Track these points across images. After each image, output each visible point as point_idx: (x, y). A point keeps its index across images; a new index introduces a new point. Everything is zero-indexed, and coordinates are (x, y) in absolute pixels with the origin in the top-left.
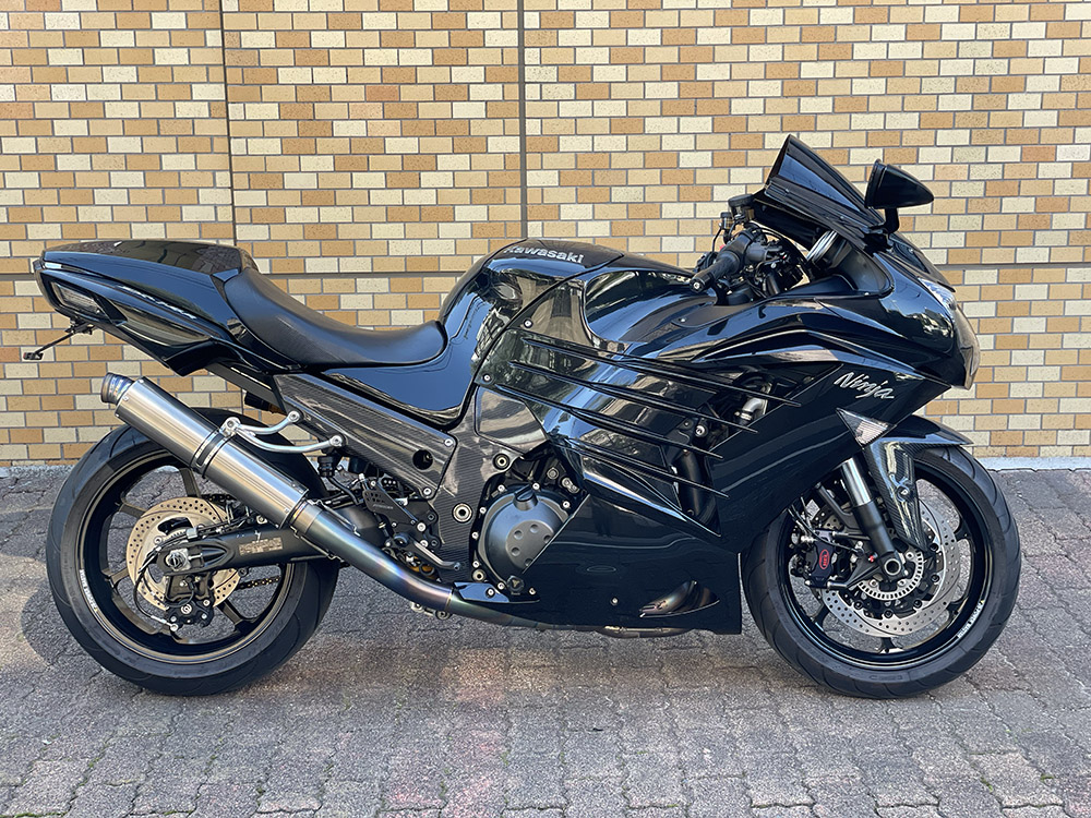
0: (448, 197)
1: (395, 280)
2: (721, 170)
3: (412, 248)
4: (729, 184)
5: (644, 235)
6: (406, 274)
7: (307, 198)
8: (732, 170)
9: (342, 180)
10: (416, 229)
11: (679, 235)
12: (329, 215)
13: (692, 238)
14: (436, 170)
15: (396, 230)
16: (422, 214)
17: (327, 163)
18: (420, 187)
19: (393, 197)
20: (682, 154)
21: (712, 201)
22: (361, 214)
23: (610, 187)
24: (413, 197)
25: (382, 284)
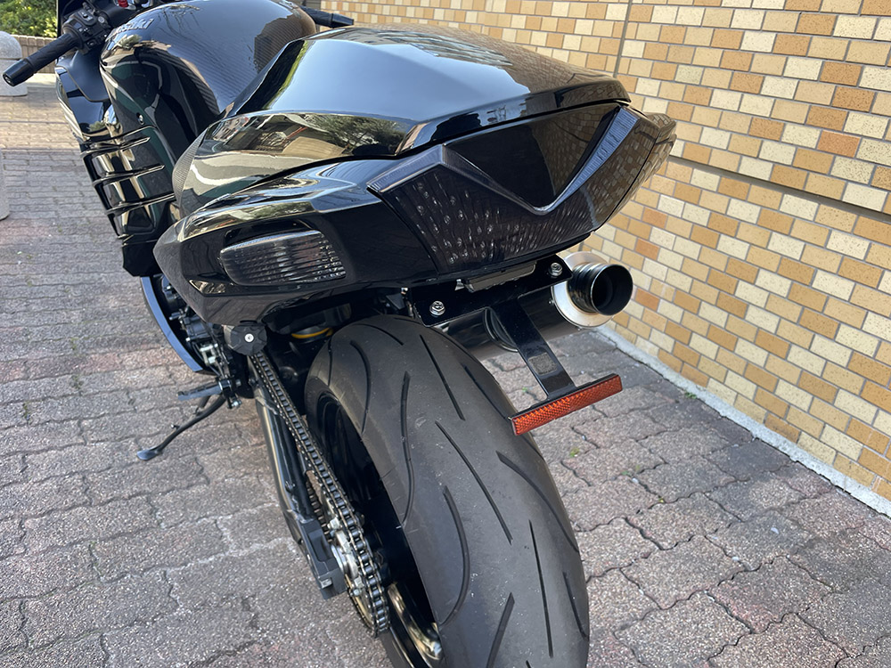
2: (779, 57)
4: (782, 76)
5: (690, 122)
8: (791, 59)
11: (717, 128)
13: (728, 134)
14: (574, 34)
20: (747, 33)
21: (759, 94)
23: (678, 64)
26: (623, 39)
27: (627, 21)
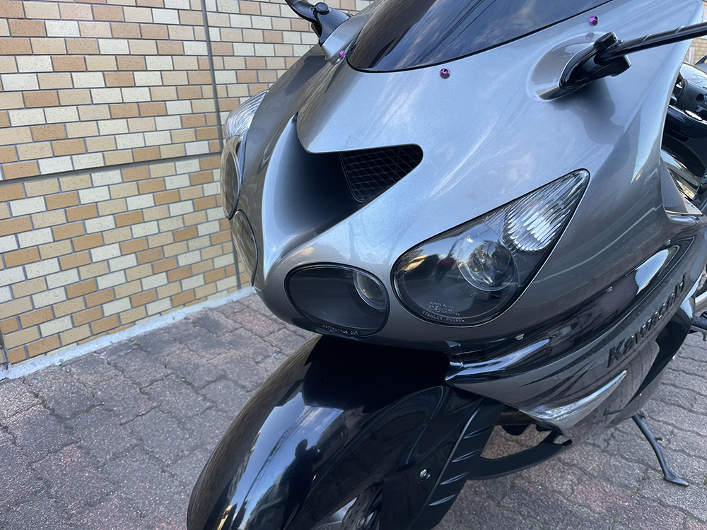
0: (160, 94)
1: (127, 171)
3: (137, 141)
6: (135, 164)
7: (29, 100)
9: (62, 80)
10: (137, 124)
12: (55, 115)
14: (147, 70)
15: (120, 125)
16: (141, 111)
17: (45, 63)
18: (135, 86)
19: (113, 96)
22: (87, 112)
24: (131, 95)
25: (115, 176)
26: (213, 70)
27: (211, 55)
